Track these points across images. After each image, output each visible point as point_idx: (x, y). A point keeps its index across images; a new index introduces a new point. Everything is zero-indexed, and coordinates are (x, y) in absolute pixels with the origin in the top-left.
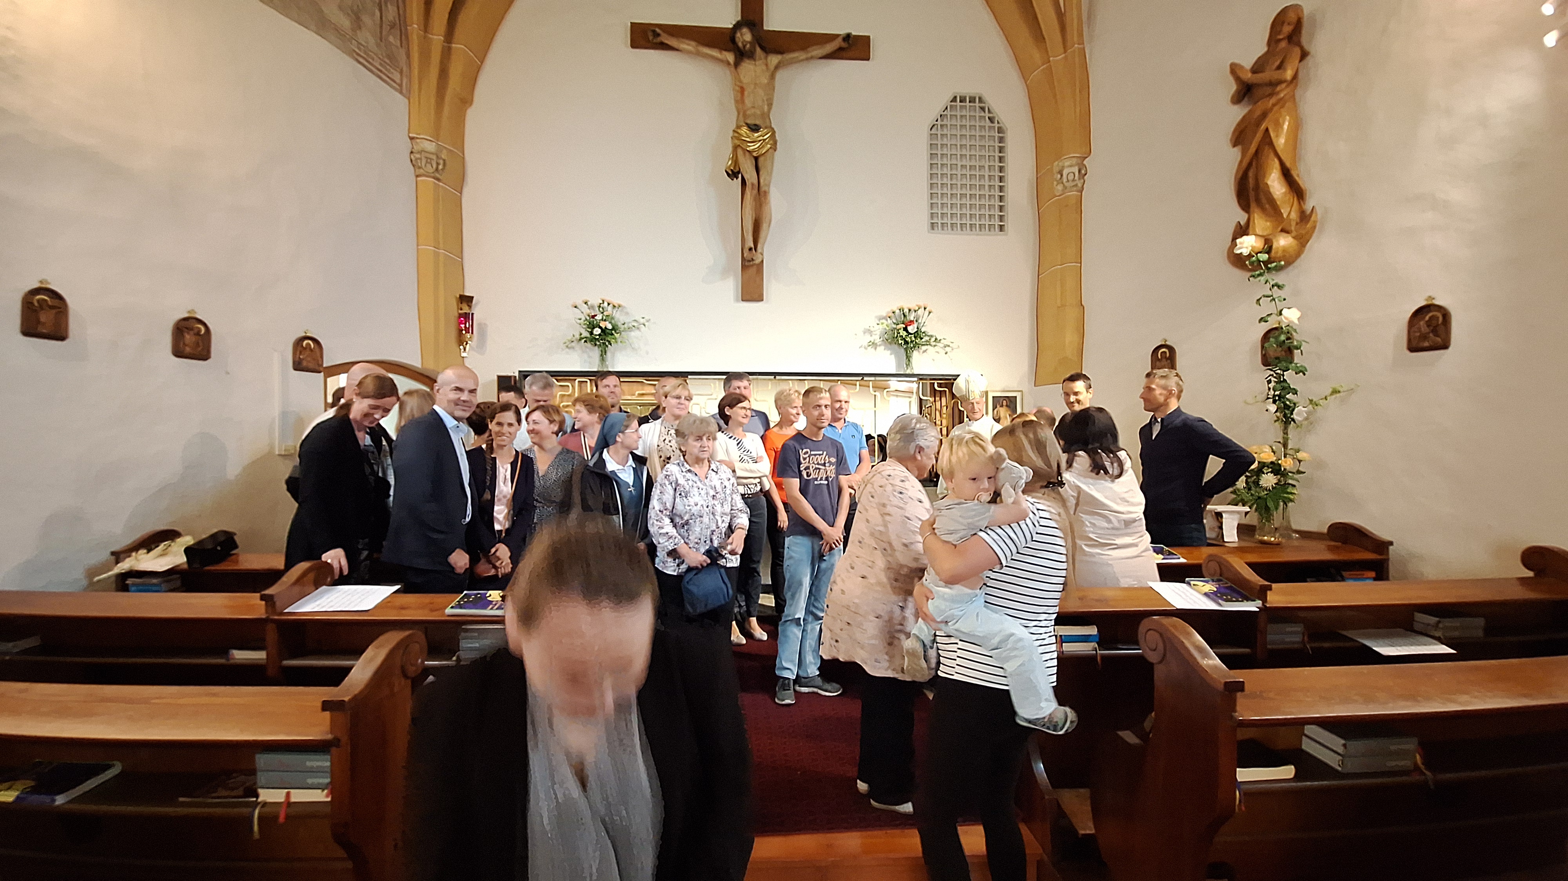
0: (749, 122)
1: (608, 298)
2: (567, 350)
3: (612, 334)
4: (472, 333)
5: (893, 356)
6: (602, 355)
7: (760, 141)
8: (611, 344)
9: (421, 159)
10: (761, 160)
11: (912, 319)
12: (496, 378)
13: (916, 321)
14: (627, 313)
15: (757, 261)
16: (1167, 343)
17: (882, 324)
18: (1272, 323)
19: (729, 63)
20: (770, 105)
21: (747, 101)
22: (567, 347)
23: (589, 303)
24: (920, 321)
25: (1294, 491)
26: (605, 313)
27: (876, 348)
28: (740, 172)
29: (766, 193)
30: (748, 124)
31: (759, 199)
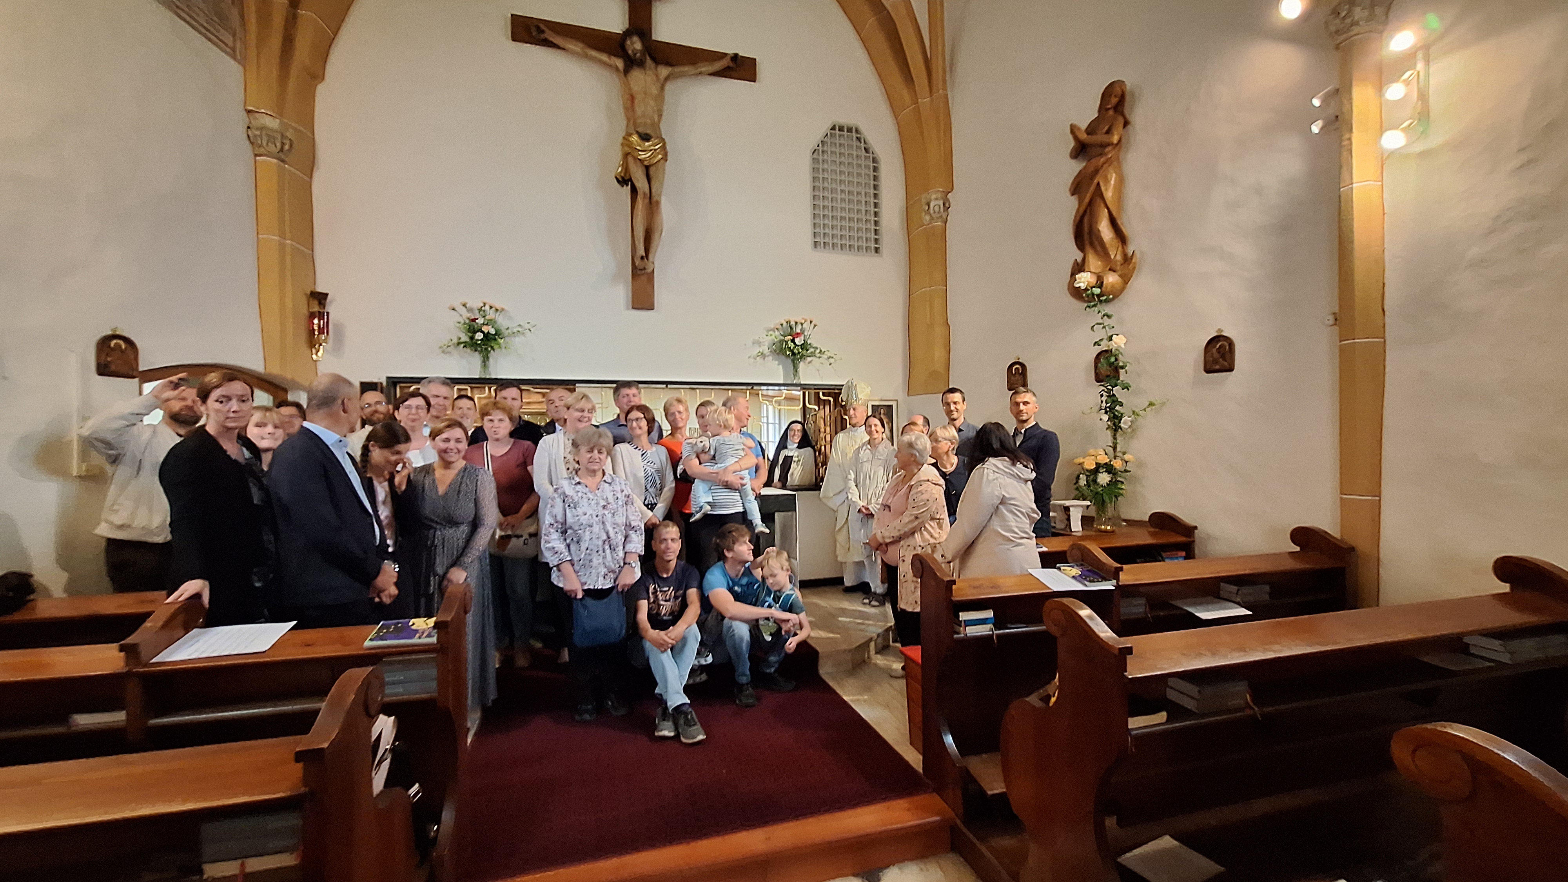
0: (640, 130)
1: (490, 302)
2: (443, 354)
3: (495, 339)
4: (327, 334)
5: (781, 366)
6: (483, 361)
7: (651, 150)
8: (494, 350)
9: (261, 136)
10: (652, 169)
11: (799, 331)
13: (803, 333)
14: (510, 318)
15: (649, 270)
16: (1020, 360)
17: (771, 335)
18: (1104, 346)
19: (617, 69)
20: (660, 116)
21: (637, 109)
22: (443, 352)
23: (468, 306)
24: (806, 334)
25: (1123, 487)
26: (487, 317)
27: (764, 359)
28: (630, 180)
29: (658, 203)
30: (638, 133)
31: (651, 208)
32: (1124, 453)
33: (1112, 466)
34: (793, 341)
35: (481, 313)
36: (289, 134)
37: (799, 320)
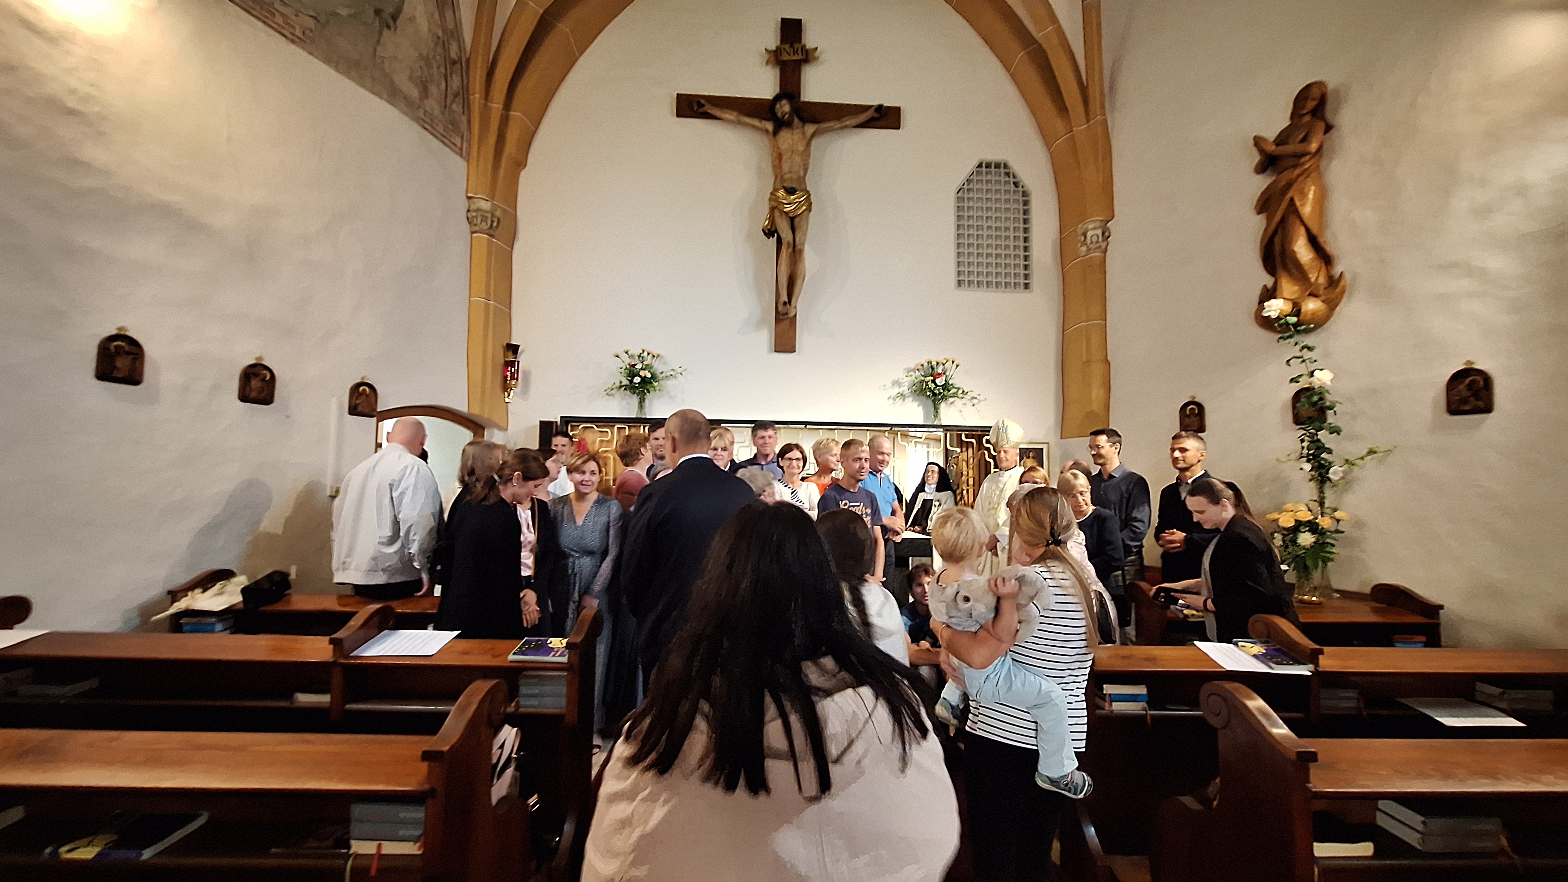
0: (786, 185)
2: (607, 397)
3: (651, 383)
4: (517, 379)
5: (921, 408)
6: (640, 403)
7: (796, 203)
8: (649, 392)
9: (477, 217)
10: (797, 221)
11: (940, 371)
12: (538, 423)
13: (944, 374)
15: (791, 315)
16: (1197, 400)
17: (911, 376)
18: (1303, 383)
19: (767, 131)
20: (806, 170)
21: (784, 166)
22: (608, 394)
23: (629, 353)
24: (947, 374)
25: (1334, 550)
26: (645, 363)
27: (904, 400)
28: (776, 231)
29: (801, 251)
30: (784, 188)
31: (794, 256)
32: (1335, 510)
33: (1318, 524)
34: (934, 381)
35: (641, 359)
36: (498, 213)
37: (941, 360)
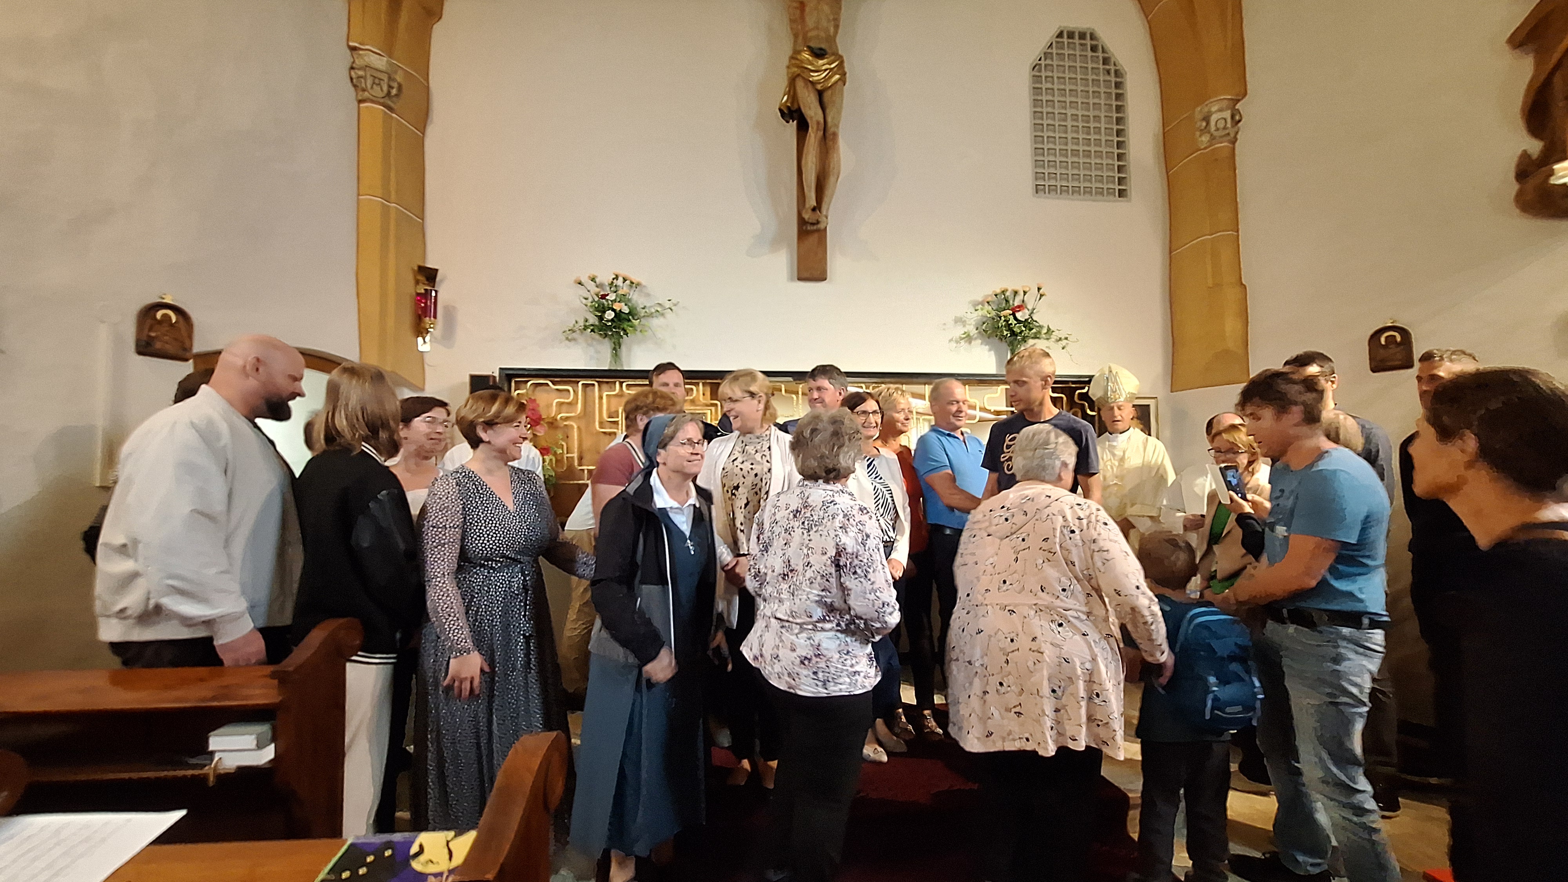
0: (812, 44)
1: (624, 273)
3: (629, 320)
4: (435, 317)
5: (992, 352)
6: (615, 349)
7: (826, 70)
9: (365, 78)
10: (827, 96)
12: (468, 377)
13: (1027, 306)
14: (648, 294)
15: (821, 228)
17: (979, 310)
21: (807, 19)
23: (597, 280)
24: (1030, 306)
26: (620, 292)
28: (799, 110)
29: (835, 135)
30: (809, 47)
31: (825, 144)
34: (1012, 316)
35: (613, 287)
36: (399, 77)
37: (1021, 288)
